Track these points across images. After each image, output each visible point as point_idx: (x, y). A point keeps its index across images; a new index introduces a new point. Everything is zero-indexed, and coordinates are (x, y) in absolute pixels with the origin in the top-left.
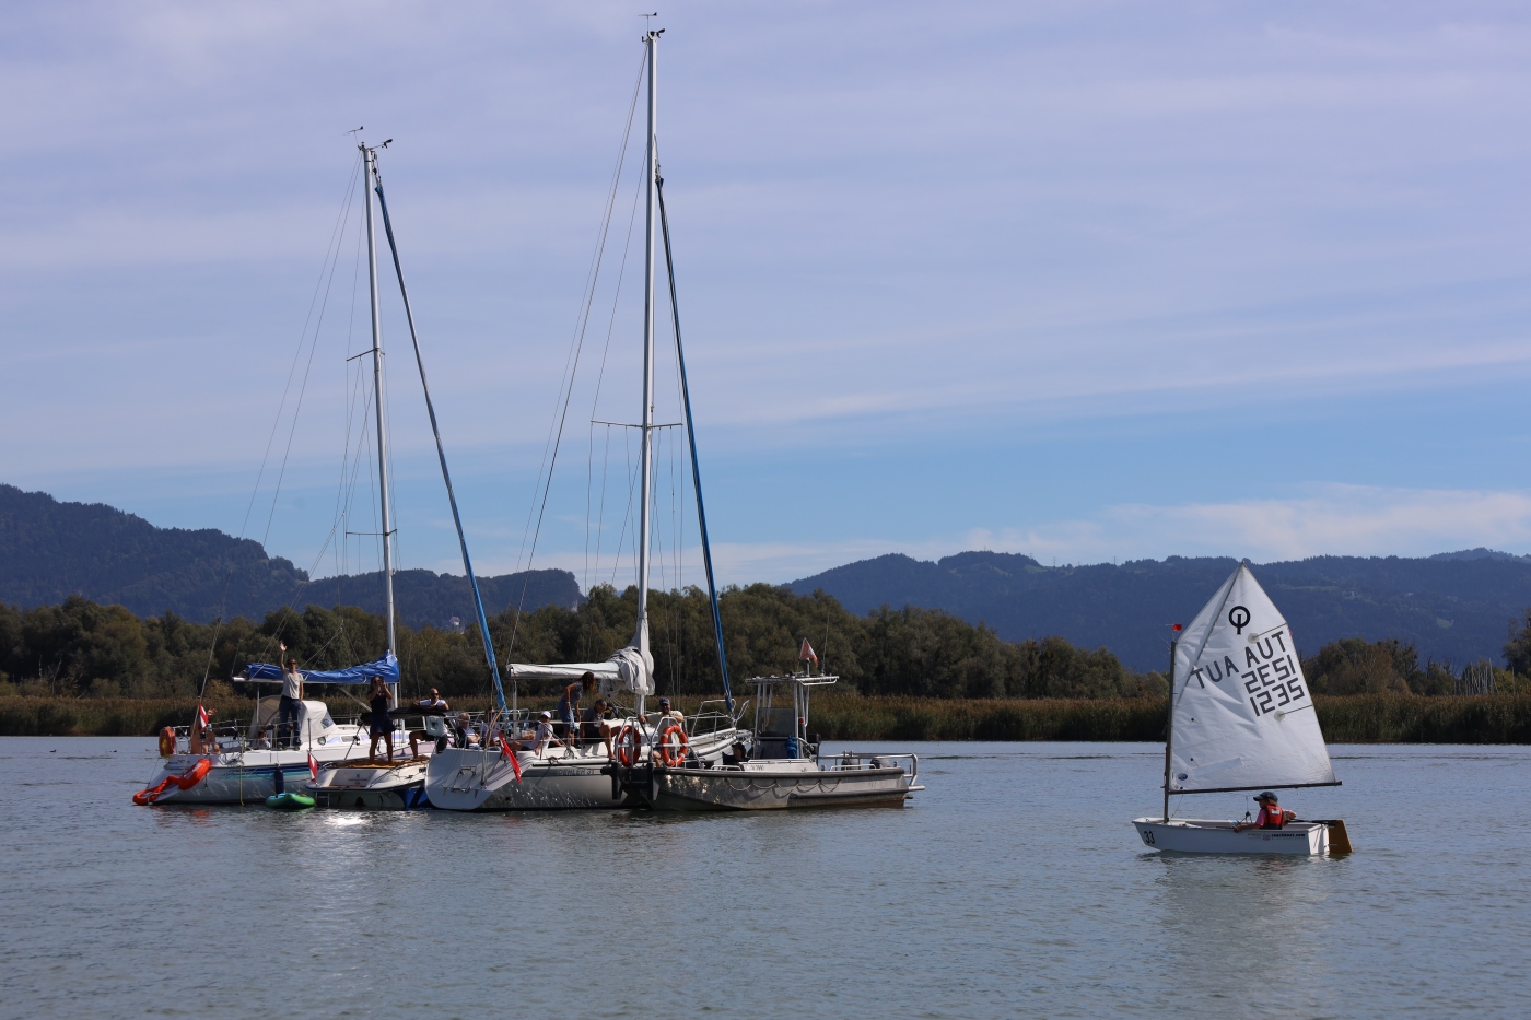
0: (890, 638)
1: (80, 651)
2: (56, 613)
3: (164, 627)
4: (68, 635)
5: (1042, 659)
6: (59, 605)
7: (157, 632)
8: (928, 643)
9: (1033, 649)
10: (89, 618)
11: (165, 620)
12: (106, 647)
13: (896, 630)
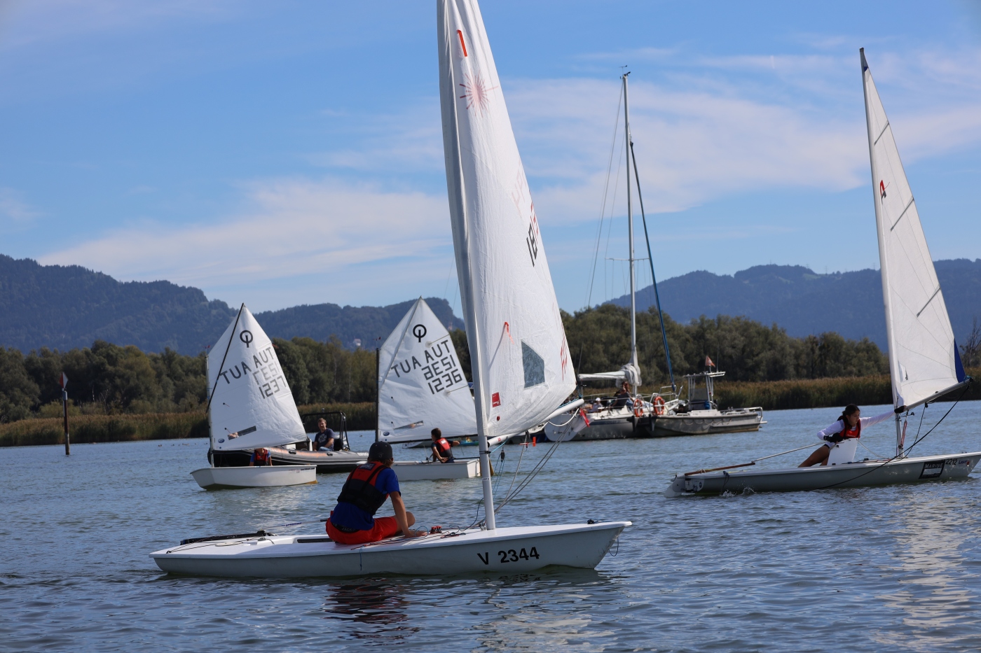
0: (708, 340)
1: (107, 381)
2: (87, 353)
3: (164, 361)
4: (98, 370)
5: (821, 348)
6: (89, 350)
7: (160, 363)
8: (736, 342)
9: (813, 342)
10: (112, 356)
11: (165, 354)
12: (126, 377)
13: (712, 334)
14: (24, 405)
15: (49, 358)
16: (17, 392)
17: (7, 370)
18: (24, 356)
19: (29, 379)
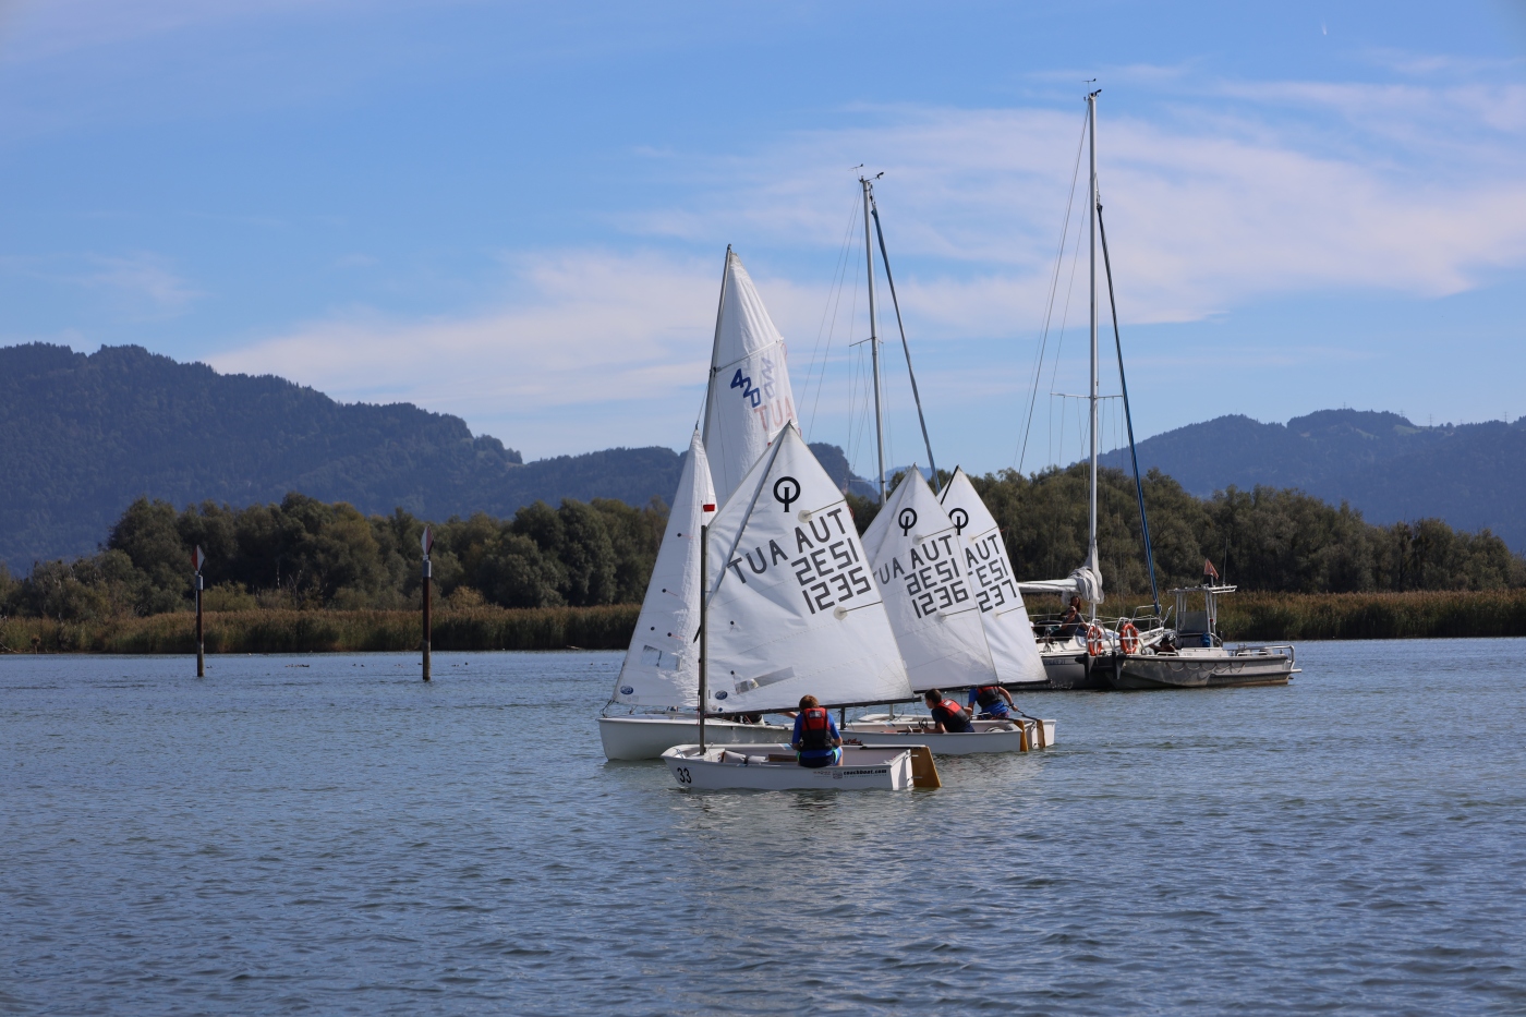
0: (1239, 524)
2: (274, 512)
3: (394, 528)
4: (290, 539)
5: (1415, 544)
6: (277, 505)
7: (387, 532)
8: (1283, 529)
9: (1404, 532)
10: (312, 518)
11: (395, 518)
12: (333, 551)
13: (1245, 515)
14: (175, 589)
15: (216, 518)
16: (165, 569)
17: (149, 534)
18: (178, 512)
19: (183, 549)
